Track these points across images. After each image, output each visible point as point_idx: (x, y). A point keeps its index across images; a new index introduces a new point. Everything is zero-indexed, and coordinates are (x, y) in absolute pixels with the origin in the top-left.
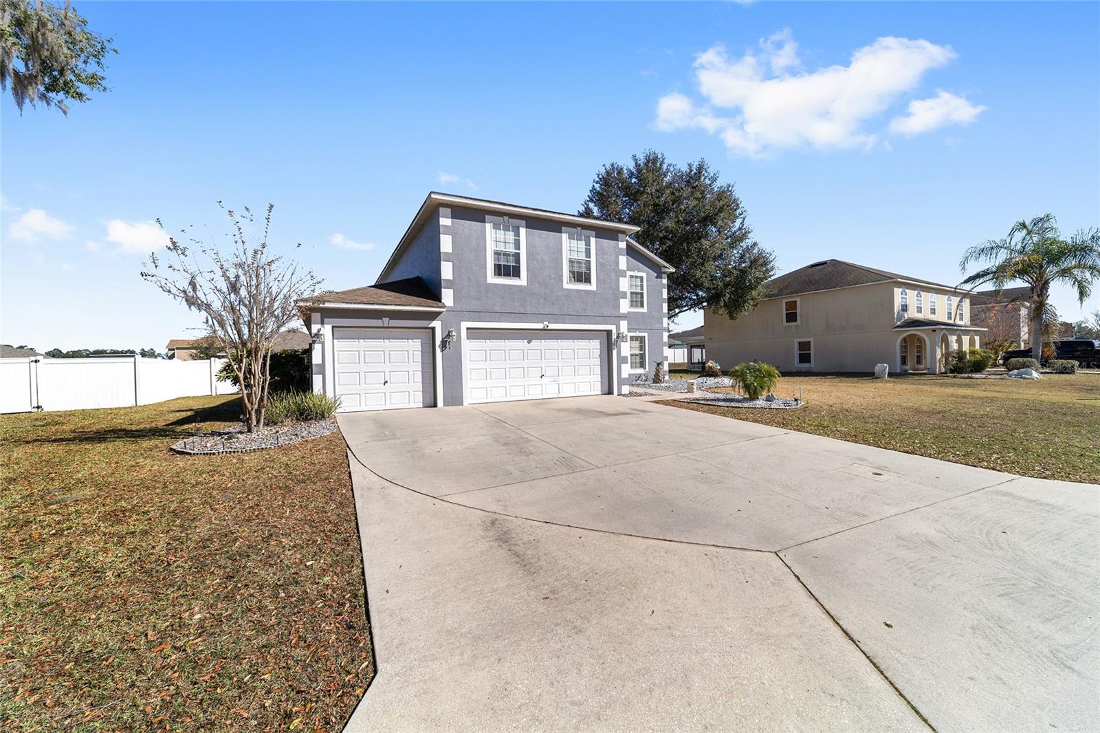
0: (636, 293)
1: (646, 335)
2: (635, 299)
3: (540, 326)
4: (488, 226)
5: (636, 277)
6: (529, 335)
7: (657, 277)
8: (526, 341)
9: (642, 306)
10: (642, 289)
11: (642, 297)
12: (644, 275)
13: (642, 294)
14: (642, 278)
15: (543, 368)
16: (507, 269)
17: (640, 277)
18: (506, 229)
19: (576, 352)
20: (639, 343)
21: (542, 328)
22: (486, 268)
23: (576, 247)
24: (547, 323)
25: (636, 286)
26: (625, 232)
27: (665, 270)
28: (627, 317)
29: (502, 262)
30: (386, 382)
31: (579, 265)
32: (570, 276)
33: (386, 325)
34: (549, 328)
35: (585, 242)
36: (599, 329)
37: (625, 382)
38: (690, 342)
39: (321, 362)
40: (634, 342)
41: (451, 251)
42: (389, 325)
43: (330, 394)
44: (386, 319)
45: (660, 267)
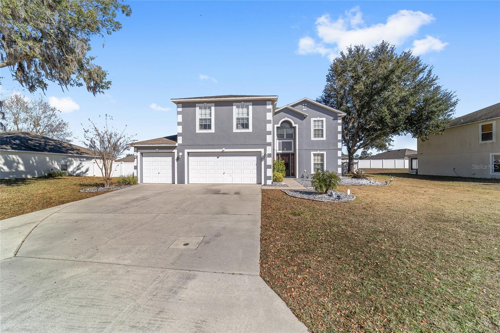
0: (318, 130)
1: (325, 153)
2: (317, 133)
3: (221, 150)
4: (197, 109)
5: (318, 121)
6: (218, 155)
7: (333, 120)
8: (216, 157)
9: (322, 136)
10: (323, 127)
11: (322, 132)
12: (324, 119)
13: (322, 130)
14: (322, 121)
15: (225, 170)
16: (206, 125)
17: (321, 121)
18: (205, 108)
19: (242, 162)
20: (321, 157)
21: (221, 151)
22: (196, 127)
23: (241, 112)
24: (224, 149)
25: (318, 126)
26: (271, 100)
27: (340, 115)
28: (271, 144)
29: (203, 124)
30: (159, 173)
31: (243, 120)
32: (238, 126)
33: (157, 152)
34: (225, 151)
35: (247, 109)
36: (254, 151)
37: (269, 178)
38: (410, 156)
39: (136, 165)
40: (317, 157)
41: (181, 121)
42: (159, 152)
43: (139, 176)
44: (157, 150)
45: (336, 113)
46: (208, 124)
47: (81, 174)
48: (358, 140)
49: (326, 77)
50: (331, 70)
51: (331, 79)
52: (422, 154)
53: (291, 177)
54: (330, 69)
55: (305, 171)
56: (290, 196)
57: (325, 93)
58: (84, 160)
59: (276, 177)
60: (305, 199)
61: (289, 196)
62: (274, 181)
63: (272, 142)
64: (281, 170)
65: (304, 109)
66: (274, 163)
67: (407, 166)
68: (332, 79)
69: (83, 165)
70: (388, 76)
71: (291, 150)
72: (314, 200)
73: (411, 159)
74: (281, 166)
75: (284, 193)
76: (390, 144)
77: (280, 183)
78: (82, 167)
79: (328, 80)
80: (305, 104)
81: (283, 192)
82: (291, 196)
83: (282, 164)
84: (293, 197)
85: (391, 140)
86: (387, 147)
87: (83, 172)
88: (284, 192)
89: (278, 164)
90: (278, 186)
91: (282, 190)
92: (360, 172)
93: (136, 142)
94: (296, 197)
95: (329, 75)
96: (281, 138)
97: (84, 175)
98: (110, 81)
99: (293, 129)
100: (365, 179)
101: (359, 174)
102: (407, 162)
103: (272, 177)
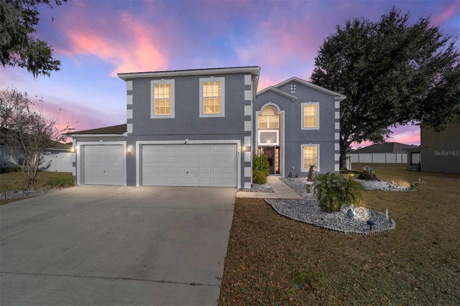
0: (310, 117)
1: (318, 146)
2: (308, 122)
4: (152, 86)
5: (310, 106)
9: (315, 125)
10: (315, 114)
11: (315, 119)
12: (317, 104)
13: (315, 117)
14: (315, 106)
15: (189, 168)
17: (313, 106)
18: (163, 86)
20: (313, 151)
21: (184, 143)
22: (150, 110)
23: (210, 90)
24: (187, 140)
25: (310, 112)
26: (251, 73)
27: (338, 98)
28: (251, 134)
29: (160, 106)
30: (105, 171)
31: (212, 101)
32: (207, 109)
33: (101, 144)
34: (189, 143)
35: (218, 86)
36: (227, 143)
37: (247, 180)
38: (409, 149)
39: (75, 161)
40: (308, 151)
41: (132, 104)
42: (103, 144)
43: (78, 176)
44: (101, 141)
45: (333, 96)
46: (166, 107)
47: (43, 169)
48: (351, 131)
49: (315, 61)
50: (320, 52)
51: (320, 62)
52: (426, 147)
53: (275, 176)
54: (320, 50)
55: (293, 168)
56: (280, 215)
57: (312, 79)
58: (49, 153)
59: (257, 177)
60: (306, 223)
61: (278, 214)
62: (253, 182)
63: (252, 131)
64: (264, 168)
65: (292, 92)
66: (255, 158)
67: (405, 161)
68: (322, 62)
69: (44, 160)
70: (399, 50)
71: (276, 142)
72: (323, 228)
73: (410, 153)
74: (264, 162)
75: (269, 207)
76: (388, 136)
77: (263, 185)
78: (44, 161)
79: (317, 64)
80: (293, 86)
81: (267, 203)
82: (282, 215)
83: (265, 159)
84: (285, 217)
85: (390, 131)
86: (384, 139)
87: (44, 167)
88: (269, 204)
89: (260, 160)
90: (260, 191)
91: (266, 200)
92: (369, 171)
93: (72, 131)
94: (290, 219)
95: (319, 58)
96: (264, 127)
97: (46, 170)
98: (58, 60)
99: (279, 116)
100: (376, 181)
101: (368, 174)
102: (405, 156)
103: (252, 178)
